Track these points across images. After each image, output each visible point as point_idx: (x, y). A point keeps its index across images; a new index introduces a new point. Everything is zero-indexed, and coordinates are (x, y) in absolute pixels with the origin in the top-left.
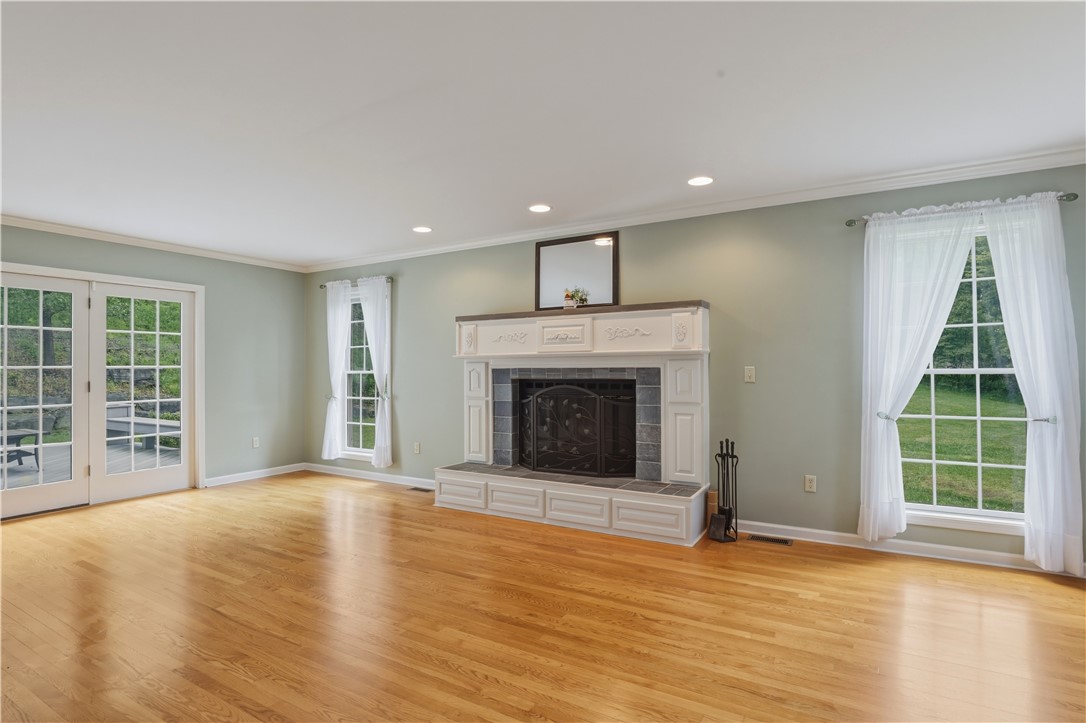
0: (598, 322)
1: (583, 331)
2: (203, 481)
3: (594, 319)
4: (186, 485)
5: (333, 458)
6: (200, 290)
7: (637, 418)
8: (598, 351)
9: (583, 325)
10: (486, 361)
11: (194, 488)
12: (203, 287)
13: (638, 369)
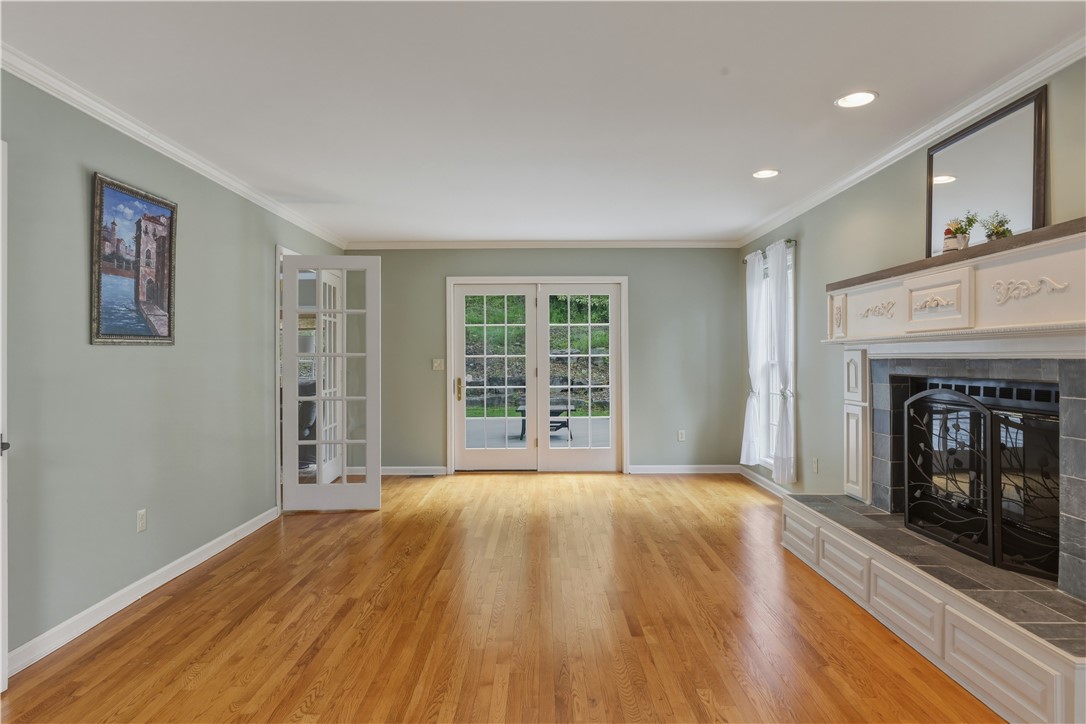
0: (982, 273)
1: (959, 291)
2: (628, 468)
3: (976, 268)
4: (613, 468)
5: (752, 464)
6: (624, 280)
7: (1062, 463)
8: (983, 326)
9: (960, 282)
10: (863, 347)
11: (620, 472)
12: (626, 278)
13: (1063, 363)
